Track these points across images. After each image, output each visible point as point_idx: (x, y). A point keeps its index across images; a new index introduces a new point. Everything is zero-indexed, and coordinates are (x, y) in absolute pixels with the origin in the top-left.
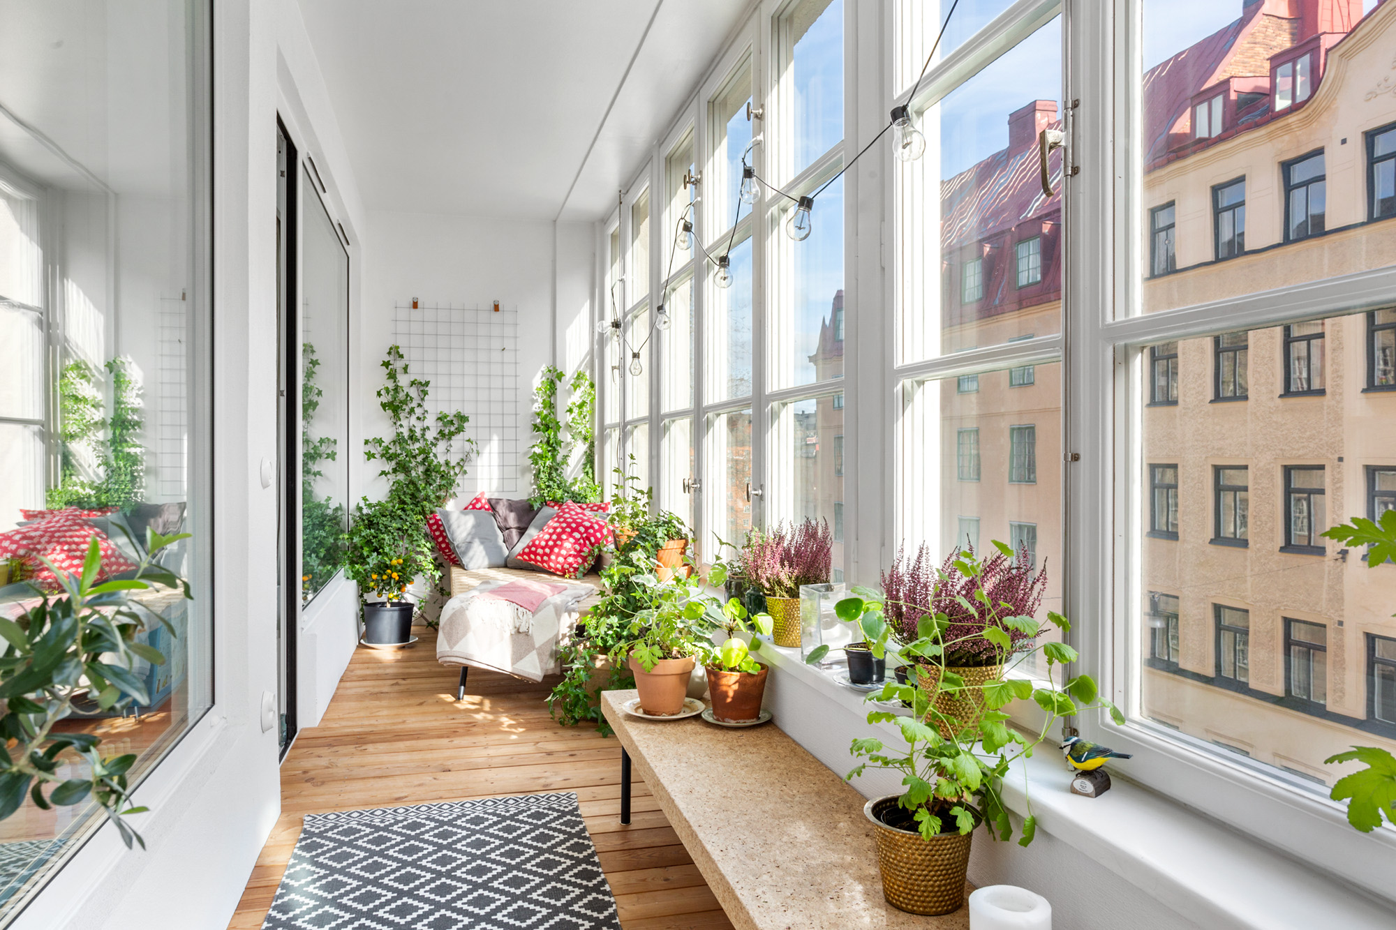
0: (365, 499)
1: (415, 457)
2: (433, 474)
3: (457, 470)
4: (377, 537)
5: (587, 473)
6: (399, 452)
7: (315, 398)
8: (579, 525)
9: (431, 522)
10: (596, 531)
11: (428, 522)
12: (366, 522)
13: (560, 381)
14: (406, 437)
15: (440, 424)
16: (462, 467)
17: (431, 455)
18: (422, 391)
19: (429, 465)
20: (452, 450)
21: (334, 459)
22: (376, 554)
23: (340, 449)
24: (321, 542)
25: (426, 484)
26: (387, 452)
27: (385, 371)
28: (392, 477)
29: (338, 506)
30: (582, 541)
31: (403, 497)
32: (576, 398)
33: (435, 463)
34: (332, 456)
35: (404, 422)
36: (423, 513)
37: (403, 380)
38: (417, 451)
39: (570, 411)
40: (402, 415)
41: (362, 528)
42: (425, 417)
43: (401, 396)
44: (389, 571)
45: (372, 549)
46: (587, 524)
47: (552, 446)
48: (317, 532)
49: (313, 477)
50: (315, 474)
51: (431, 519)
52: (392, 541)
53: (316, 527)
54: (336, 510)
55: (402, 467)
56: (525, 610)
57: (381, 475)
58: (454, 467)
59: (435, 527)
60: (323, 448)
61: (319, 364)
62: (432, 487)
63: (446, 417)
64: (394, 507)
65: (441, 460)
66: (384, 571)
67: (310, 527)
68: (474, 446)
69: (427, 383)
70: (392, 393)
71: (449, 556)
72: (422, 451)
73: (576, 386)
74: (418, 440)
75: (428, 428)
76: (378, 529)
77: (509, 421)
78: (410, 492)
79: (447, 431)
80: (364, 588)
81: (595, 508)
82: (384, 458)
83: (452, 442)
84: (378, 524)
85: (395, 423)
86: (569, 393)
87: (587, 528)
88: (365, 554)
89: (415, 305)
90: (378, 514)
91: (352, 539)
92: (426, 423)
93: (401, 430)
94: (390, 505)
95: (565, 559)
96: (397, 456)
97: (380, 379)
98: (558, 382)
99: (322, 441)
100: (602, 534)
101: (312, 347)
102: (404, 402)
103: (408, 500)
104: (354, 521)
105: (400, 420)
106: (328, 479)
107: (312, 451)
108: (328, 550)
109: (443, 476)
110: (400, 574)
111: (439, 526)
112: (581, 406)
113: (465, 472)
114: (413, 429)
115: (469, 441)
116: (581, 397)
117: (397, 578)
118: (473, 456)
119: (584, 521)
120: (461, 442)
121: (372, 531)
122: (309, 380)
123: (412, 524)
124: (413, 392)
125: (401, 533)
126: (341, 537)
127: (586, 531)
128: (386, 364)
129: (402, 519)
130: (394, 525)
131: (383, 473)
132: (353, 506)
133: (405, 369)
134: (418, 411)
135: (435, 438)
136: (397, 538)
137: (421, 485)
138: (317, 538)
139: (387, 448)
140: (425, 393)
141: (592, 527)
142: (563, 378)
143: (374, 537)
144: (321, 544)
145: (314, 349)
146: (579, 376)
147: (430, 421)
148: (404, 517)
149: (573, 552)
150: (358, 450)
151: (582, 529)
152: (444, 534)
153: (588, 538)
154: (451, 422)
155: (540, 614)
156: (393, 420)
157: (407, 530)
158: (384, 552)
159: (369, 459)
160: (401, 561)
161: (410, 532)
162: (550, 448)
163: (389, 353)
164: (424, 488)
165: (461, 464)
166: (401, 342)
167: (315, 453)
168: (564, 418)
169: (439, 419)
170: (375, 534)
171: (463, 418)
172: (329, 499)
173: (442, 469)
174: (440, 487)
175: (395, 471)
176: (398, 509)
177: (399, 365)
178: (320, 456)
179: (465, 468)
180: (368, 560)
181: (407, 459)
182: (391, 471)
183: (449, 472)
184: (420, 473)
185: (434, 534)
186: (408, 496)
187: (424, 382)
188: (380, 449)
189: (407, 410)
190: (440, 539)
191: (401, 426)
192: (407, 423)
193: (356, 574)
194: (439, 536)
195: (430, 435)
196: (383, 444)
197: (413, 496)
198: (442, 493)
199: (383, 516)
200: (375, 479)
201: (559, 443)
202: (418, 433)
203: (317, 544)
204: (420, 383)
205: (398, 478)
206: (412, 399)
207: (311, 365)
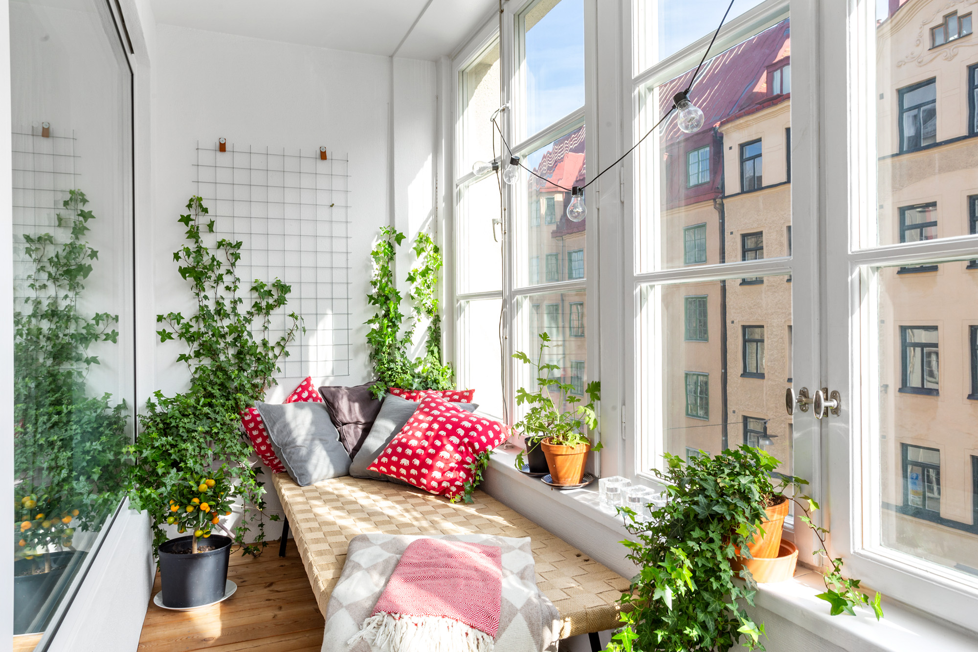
0: (158, 394)
1: (223, 336)
2: (248, 357)
3: (277, 351)
4: (176, 446)
5: (432, 352)
6: (203, 330)
7: (87, 262)
8: (456, 425)
9: (247, 418)
10: (480, 434)
11: (243, 419)
12: (161, 426)
13: (399, 244)
14: (212, 312)
15: (255, 295)
16: (283, 347)
17: (245, 333)
18: (232, 254)
19: (242, 347)
20: (270, 327)
21: (115, 341)
22: (175, 470)
23: (124, 329)
24: (93, 457)
25: (239, 371)
26: (187, 331)
27: (183, 229)
28: (194, 363)
29: (121, 402)
30: (462, 448)
31: (210, 389)
32: (418, 264)
33: (250, 343)
34: (113, 337)
35: (210, 293)
36: (236, 409)
37: (208, 241)
38: (226, 329)
39: (411, 279)
40: (207, 285)
41: (155, 435)
42: (236, 287)
43: (206, 260)
44: (196, 501)
45: (170, 463)
46: (467, 424)
47: (393, 320)
48: (88, 444)
49: (85, 365)
50: (88, 361)
51: (246, 414)
52: (197, 449)
53: (88, 435)
54: (118, 408)
55: (208, 350)
56: (480, 634)
57: (179, 360)
58: (273, 348)
59: (252, 425)
60: (101, 327)
61: (93, 217)
62: (245, 374)
63: (262, 286)
64: (198, 401)
65: (258, 339)
66: (189, 501)
67: (79, 437)
68: (298, 323)
69: (239, 245)
70: (194, 255)
71: (271, 461)
72: (232, 329)
73: (420, 251)
74: (227, 316)
75: (240, 300)
76: (178, 435)
77: (340, 291)
78: (219, 382)
79: (264, 304)
80: (157, 516)
81: (456, 397)
82: (183, 339)
83: (270, 318)
84: (177, 427)
85: (198, 294)
86: (410, 258)
87: (467, 430)
88: (160, 471)
89: (222, 148)
90: (177, 414)
91: (141, 453)
92: (238, 294)
93: (205, 302)
94: (192, 401)
95: (443, 473)
96: (200, 335)
97: (178, 238)
98: (397, 245)
99: (98, 318)
100: (487, 436)
101: (82, 194)
102: (211, 268)
103: (216, 392)
104: (144, 425)
105: (204, 290)
106: (107, 366)
107: (84, 332)
108: (105, 469)
109: (259, 359)
110: (213, 503)
111: (257, 423)
112: (424, 274)
113: (287, 354)
114: (221, 301)
115: (292, 315)
116: (423, 263)
117: (208, 510)
118: (297, 334)
119: (461, 420)
120: (281, 318)
121: (170, 438)
122: (77, 238)
123: (223, 424)
124: (221, 255)
125: (209, 439)
126: (124, 450)
127: (466, 435)
128: (186, 220)
129: (210, 418)
130: (200, 429)
131: (183, 357)
132: (141, 402)
133: (211, 226)
134: (228, 280)
135: (248, 313)
136: (204, 445)
137: (233, 371)
138: (88, 452)
139: (188, 326)
140: (237, 257)
141: (473, 429)
142: (403, 241)
143: (173, 446)
144: (94, 461)
145: (87, 198)
146: (422, 240)
147: (243, 291)
148: (212, 415)
149: (453, 465)
150: (148, 329)
151: (461, 432)
152: (265, 434)
153: (471, 444)
154: (269, 293)
155: (504, 635)
156: (194, 290)
157: (217, 434)
158: (186, 467)
159: (163, 340)
160: (212, 482)
161: (221, 436)
162: (390, 324)
163: (189, 206)
164: (238, 376)
165: (282, 343)
166: (205, 192)
167: (89, 333)
168: (402, 286)
169: (254, 289)
170: (173, 442)
171: (284, 288)
172: (108, 396)
173: (258, 351)
174: (256, 373)
175: (198, 354)
176: (204, 405)
177: (202, 221)
178: (96, 337)
179: (287, 349)
180: (164, 480)
181: (214, 339)
182: (192, 355)
183: (267, 355)
184: (230, 356)
185: (251, 434)
186: (216, 387)
187: (234, 243)
188: (177, 327)
189: (213, 277)
190: (259, 440)
191: (206, 297)
192: (213, 294)
193: (146, 502)
194: (257, 436)
195: (243, 309)
196: (182, 321)
197: (223, 386)
198: (258, 381)
199: (184, 415)
200: (172, 365)
201: (399, 317)
202: (228, 307)
203: (88, 462)
204: (230, 244)
205: (202, 363)
206: (219, 264)
207: (81, 219)
